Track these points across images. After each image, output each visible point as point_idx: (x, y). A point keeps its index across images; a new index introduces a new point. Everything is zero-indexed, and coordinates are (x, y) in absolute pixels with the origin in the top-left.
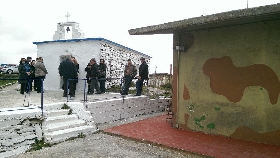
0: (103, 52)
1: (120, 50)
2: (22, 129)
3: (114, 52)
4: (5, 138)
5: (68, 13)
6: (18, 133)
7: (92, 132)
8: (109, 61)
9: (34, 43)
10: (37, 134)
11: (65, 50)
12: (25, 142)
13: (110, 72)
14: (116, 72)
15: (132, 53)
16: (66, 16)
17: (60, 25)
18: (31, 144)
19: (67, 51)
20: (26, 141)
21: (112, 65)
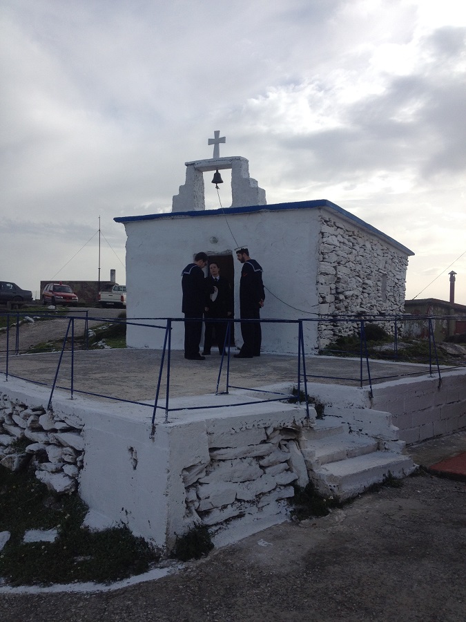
0: (325, 240)
1: (353, 232)
2: (268, 455)
3: (342, 240)
4: (241, 480)
5: (217, 133)
6: (261, 467)
7: (408, 472)
8: (335, 267)
9: (117, 220)
10: (294, 470)
11: (212, 239)
12: (275, 493)
13: (337, 298)
14: (346, 297)
15: (375, 240)
16: (211, 141)
17: (196, 169)
18: (287, 498)
19: (215, 241)
20: (278, 489)
21: (341, 277)
